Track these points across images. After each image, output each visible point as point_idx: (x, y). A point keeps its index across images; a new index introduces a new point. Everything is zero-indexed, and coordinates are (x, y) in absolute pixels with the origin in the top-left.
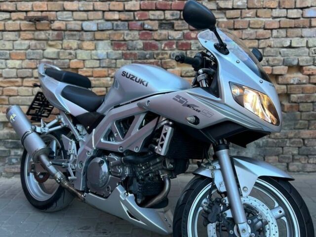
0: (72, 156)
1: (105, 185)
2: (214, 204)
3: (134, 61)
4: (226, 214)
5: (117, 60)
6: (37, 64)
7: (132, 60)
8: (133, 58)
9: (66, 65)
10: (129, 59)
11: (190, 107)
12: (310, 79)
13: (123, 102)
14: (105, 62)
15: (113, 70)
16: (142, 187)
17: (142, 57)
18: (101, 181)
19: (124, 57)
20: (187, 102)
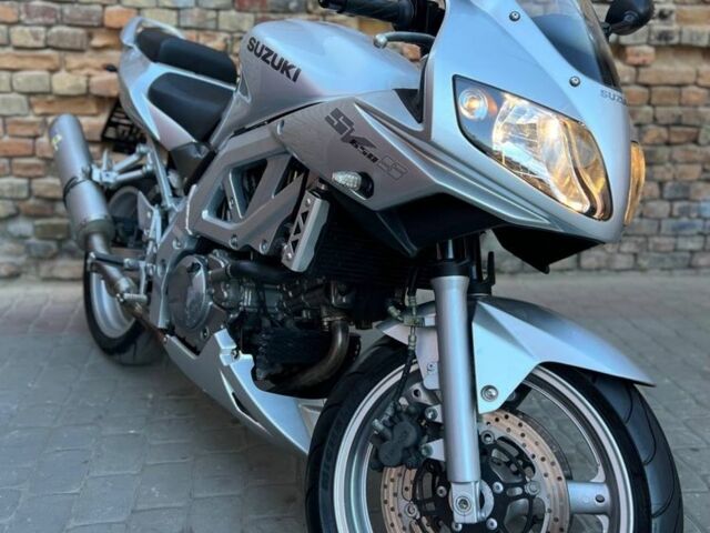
0: (151, 244)
1: (198, 323)
2: (401, 420)
3: (260, 15)
4: (429, 450)
5: (222, 13)
6: (20, 13)
7: (255, 12)
8: (257, 8)
9: (94, 18)
10: (247, 11)
11: (356, 147)
12: (638, 74)
13: (250, 122)
14: (192, 16)
15: (208, 36)
16: (268, 341)
17: (279, 6)
18: (188, 312)
19: (237, 5)
20: (352, 130)
